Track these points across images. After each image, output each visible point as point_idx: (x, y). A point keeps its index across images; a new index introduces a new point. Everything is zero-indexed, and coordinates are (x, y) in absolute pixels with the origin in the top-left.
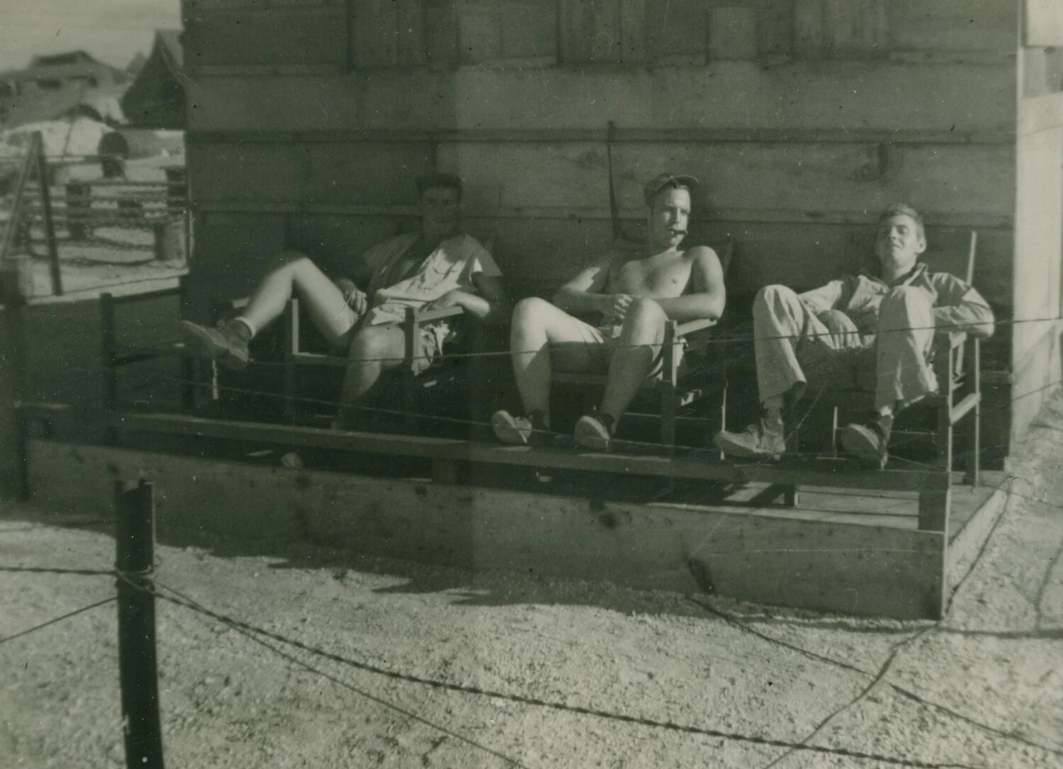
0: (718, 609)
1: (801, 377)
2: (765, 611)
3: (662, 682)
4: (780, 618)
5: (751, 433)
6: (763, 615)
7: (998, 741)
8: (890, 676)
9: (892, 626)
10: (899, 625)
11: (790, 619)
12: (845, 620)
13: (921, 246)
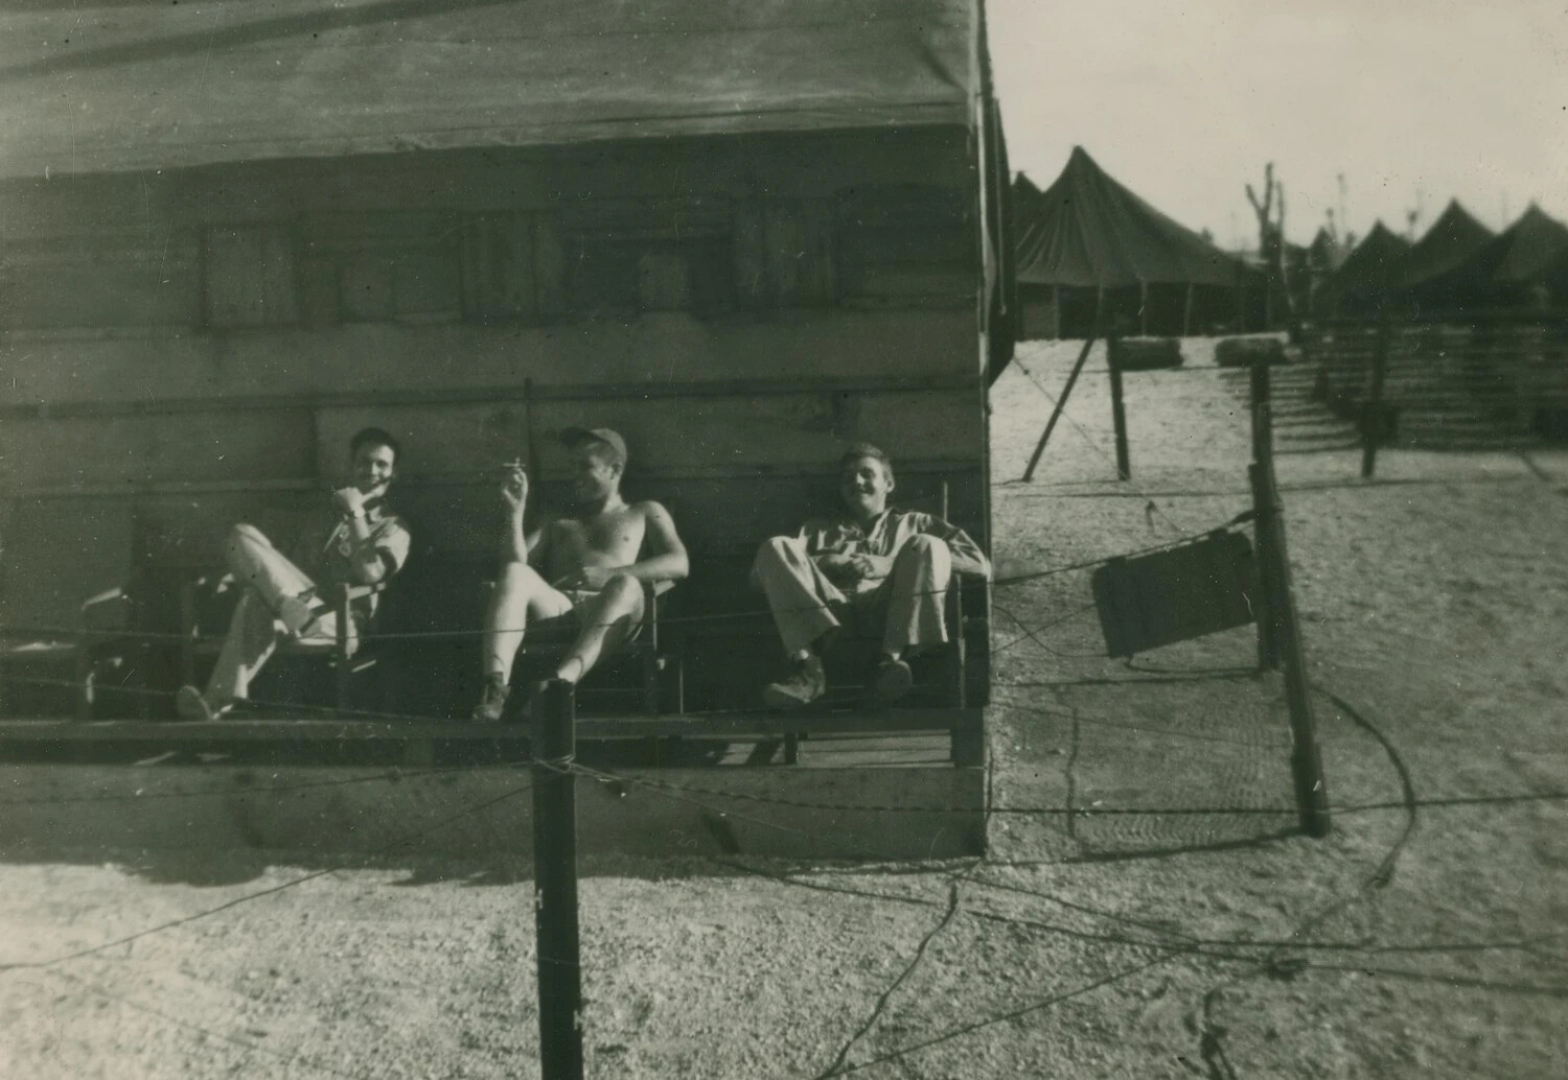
0: (748, 865)
1: (835, 622)
2: (801, 864)
3: (735, 931)
4: (817, 869)
5: (798, 684)
6: (798, 868)
7: (1102, 945)
8: (961, 905)
9: (936, 866)
10: (943, 864)
11: (828, 869)
12: (886, 864)
13: (889, 485)
